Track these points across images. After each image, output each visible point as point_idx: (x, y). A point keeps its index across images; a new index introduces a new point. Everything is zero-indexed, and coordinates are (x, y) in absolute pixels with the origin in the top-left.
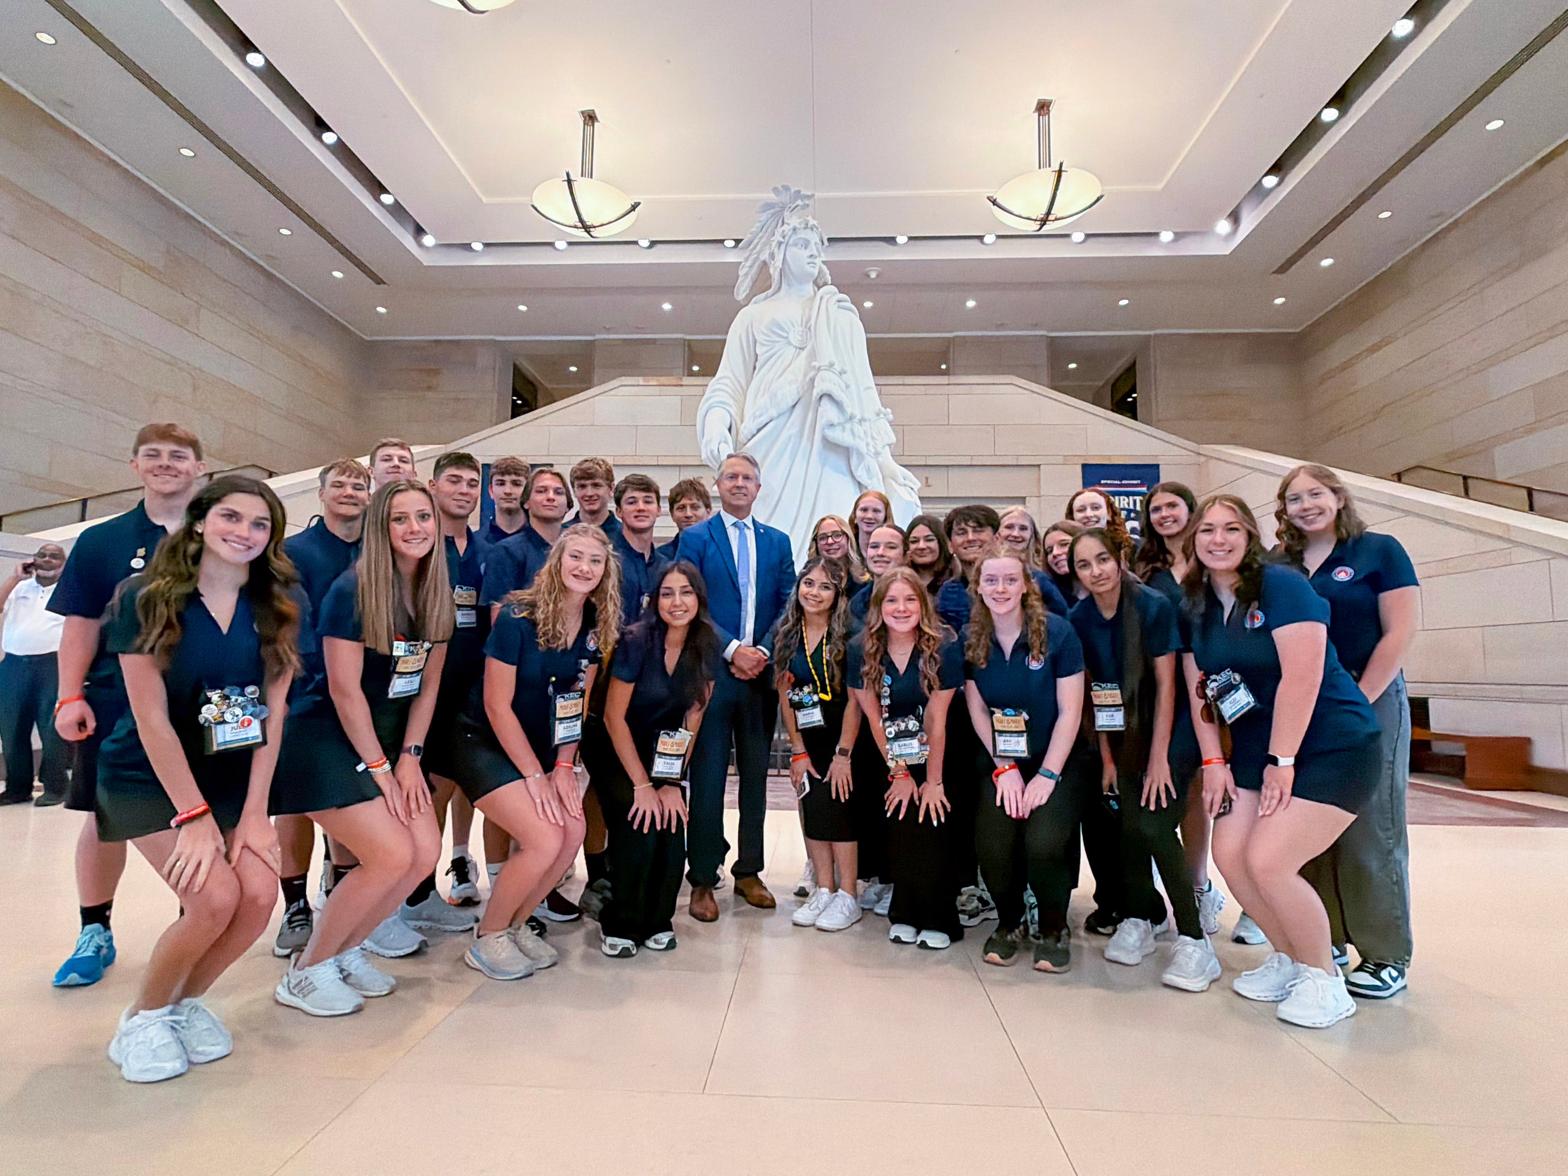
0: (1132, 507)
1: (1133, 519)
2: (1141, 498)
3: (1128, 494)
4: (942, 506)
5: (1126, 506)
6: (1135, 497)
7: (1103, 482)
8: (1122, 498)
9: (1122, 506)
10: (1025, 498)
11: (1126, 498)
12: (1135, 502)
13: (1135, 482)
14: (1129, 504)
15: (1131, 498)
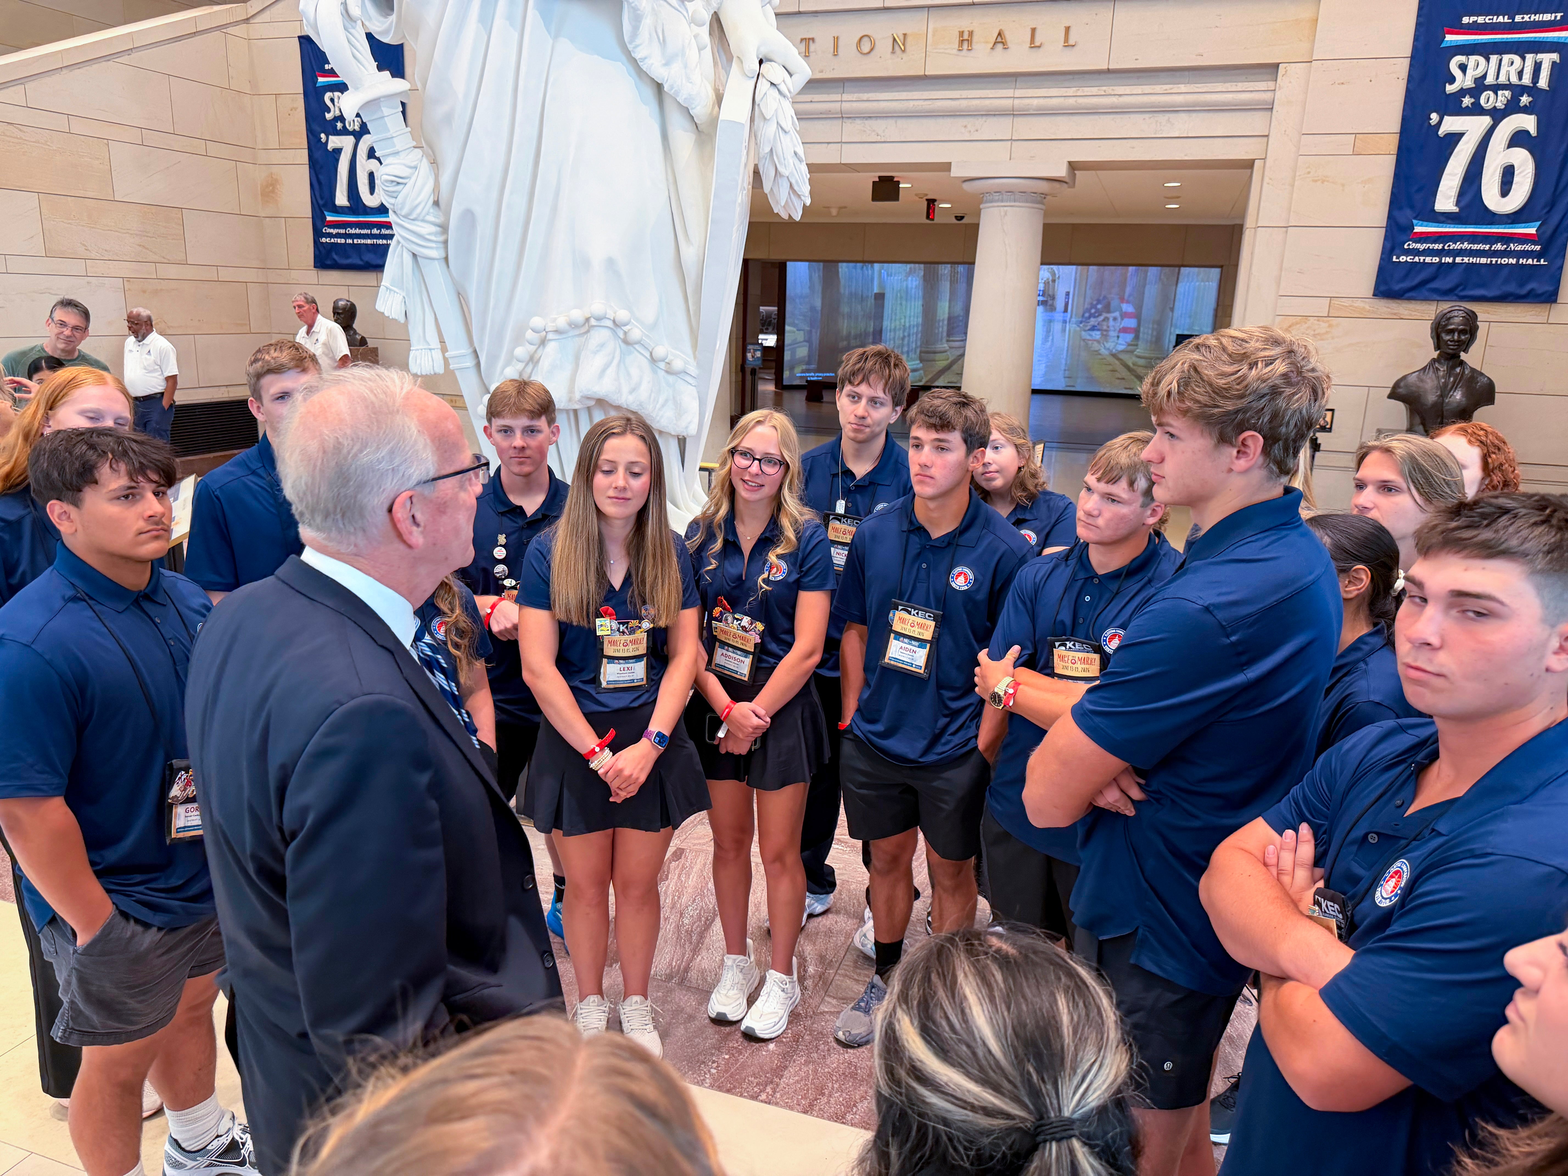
0: (1527, 80)
1: (1526, 110)
2: (1555, 57)
3: (1521, 49)
4: (1094, 90)
5: (1514, 80)
6: (1540, 56)
7: (1465, 20)
8: (1506, 58)
9: (1502, 79)
10: (1276, 66)
11: (1517, 59)
12: (1537, 67)
13: (1547, 17)
14: (1520, 74)
15: (1530, 57)
